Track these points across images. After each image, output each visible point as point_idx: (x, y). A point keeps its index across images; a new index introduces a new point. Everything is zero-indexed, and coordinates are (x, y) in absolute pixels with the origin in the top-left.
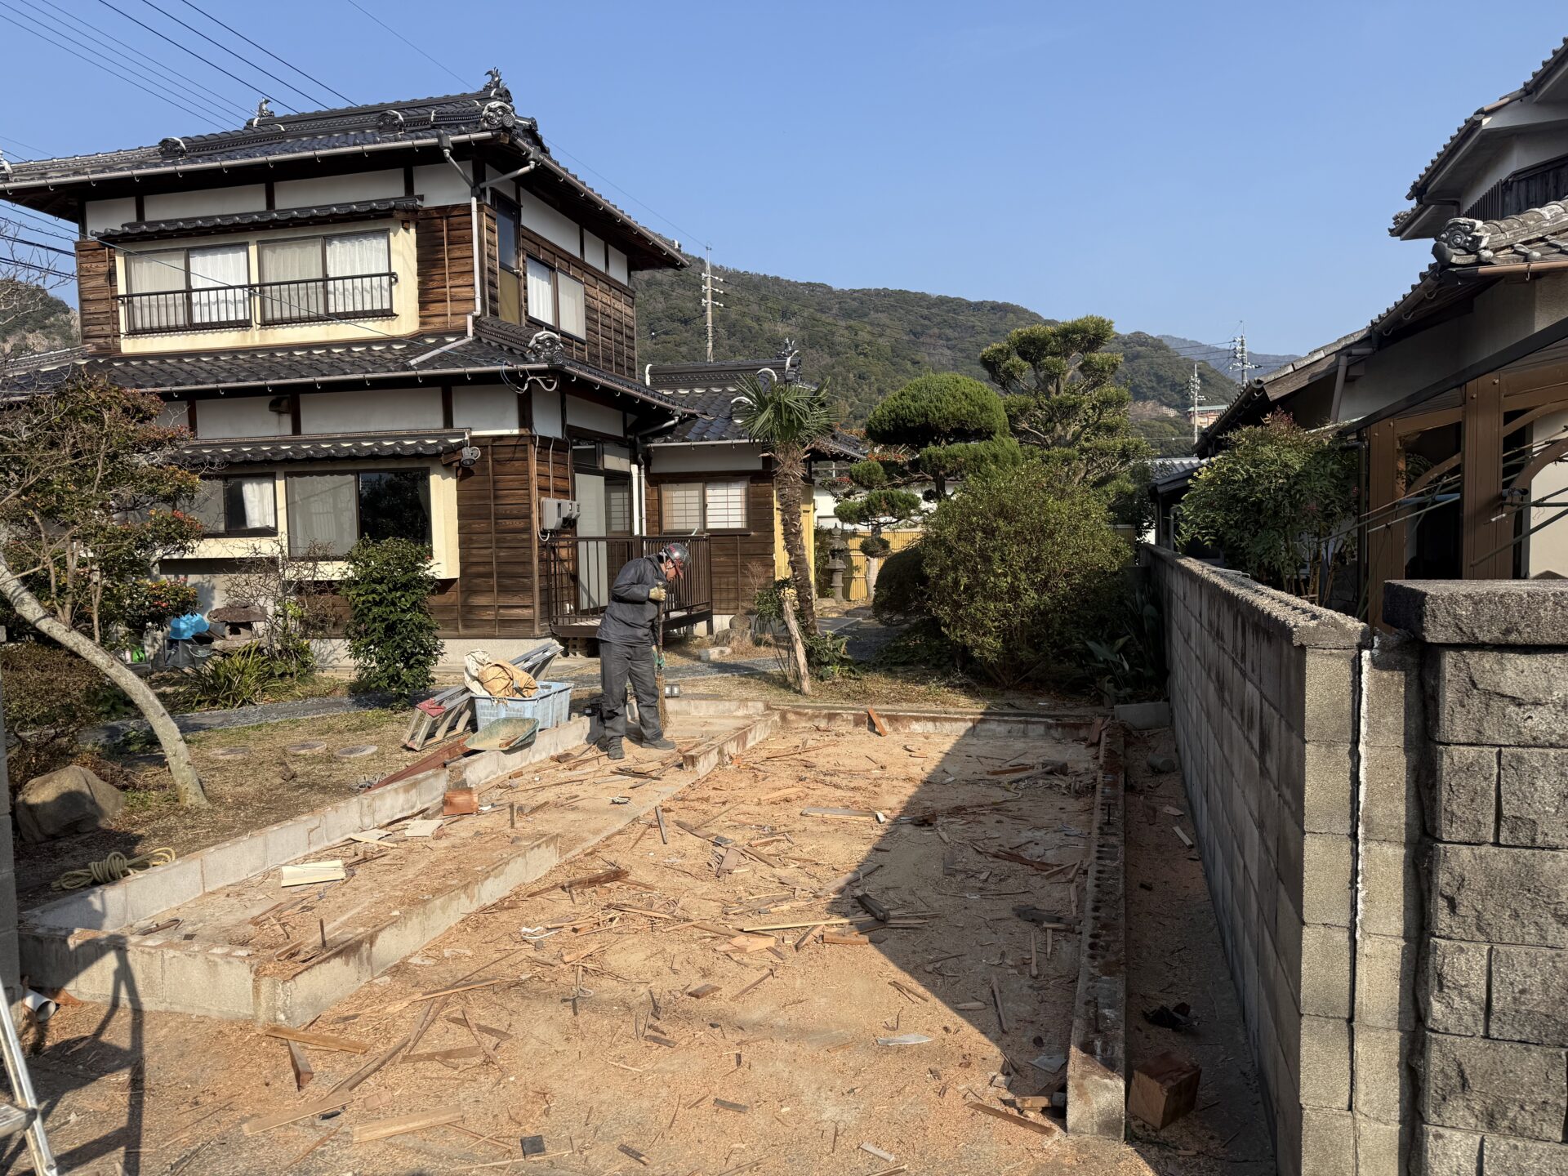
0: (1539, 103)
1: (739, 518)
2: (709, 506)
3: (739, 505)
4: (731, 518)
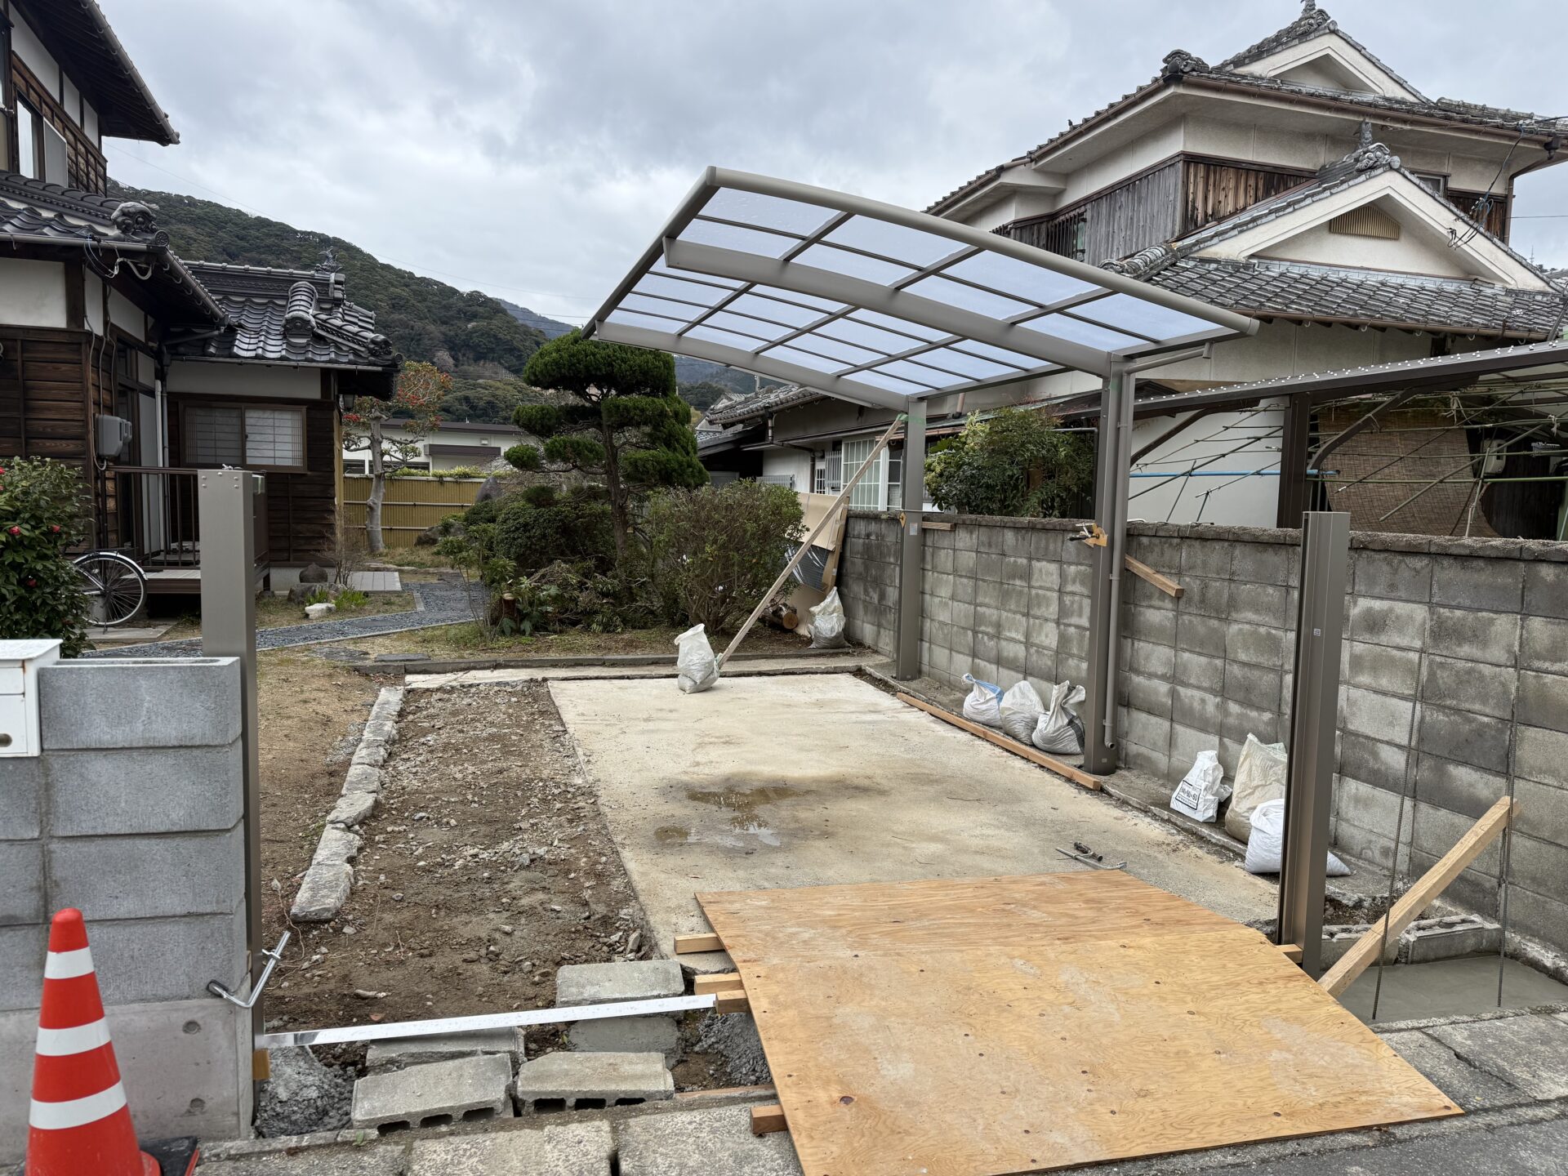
0: (1038, 171)
1: (289, 454)
2: (251, 437)
3: (289, 439)
4: (278, 454)
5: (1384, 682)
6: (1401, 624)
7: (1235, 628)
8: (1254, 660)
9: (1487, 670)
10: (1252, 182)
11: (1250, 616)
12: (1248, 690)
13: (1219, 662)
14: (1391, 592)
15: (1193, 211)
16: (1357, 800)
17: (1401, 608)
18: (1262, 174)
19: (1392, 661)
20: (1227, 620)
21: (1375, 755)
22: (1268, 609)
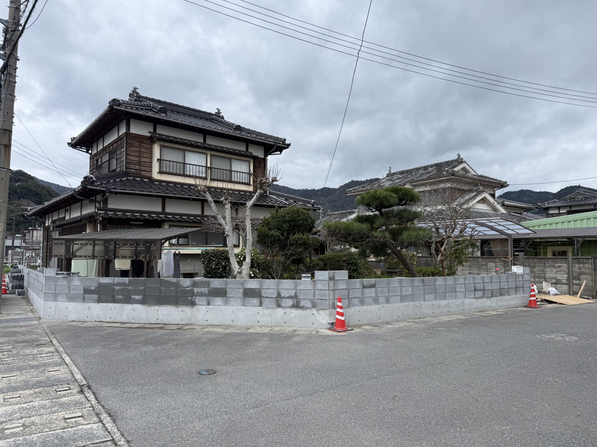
5: (562, 273)
6: (563, 266)
7: (536, 269)
8: (540, 273)
9: (575, 270)
11: (538, 267)
12: (539, 277)
13: (533, 274)
14: (561, 263)
16: (559, 287)
17: (563, 265)
19: (563, 271)
20: (534, 268)
21: (561, 281)
22: (542, 266)
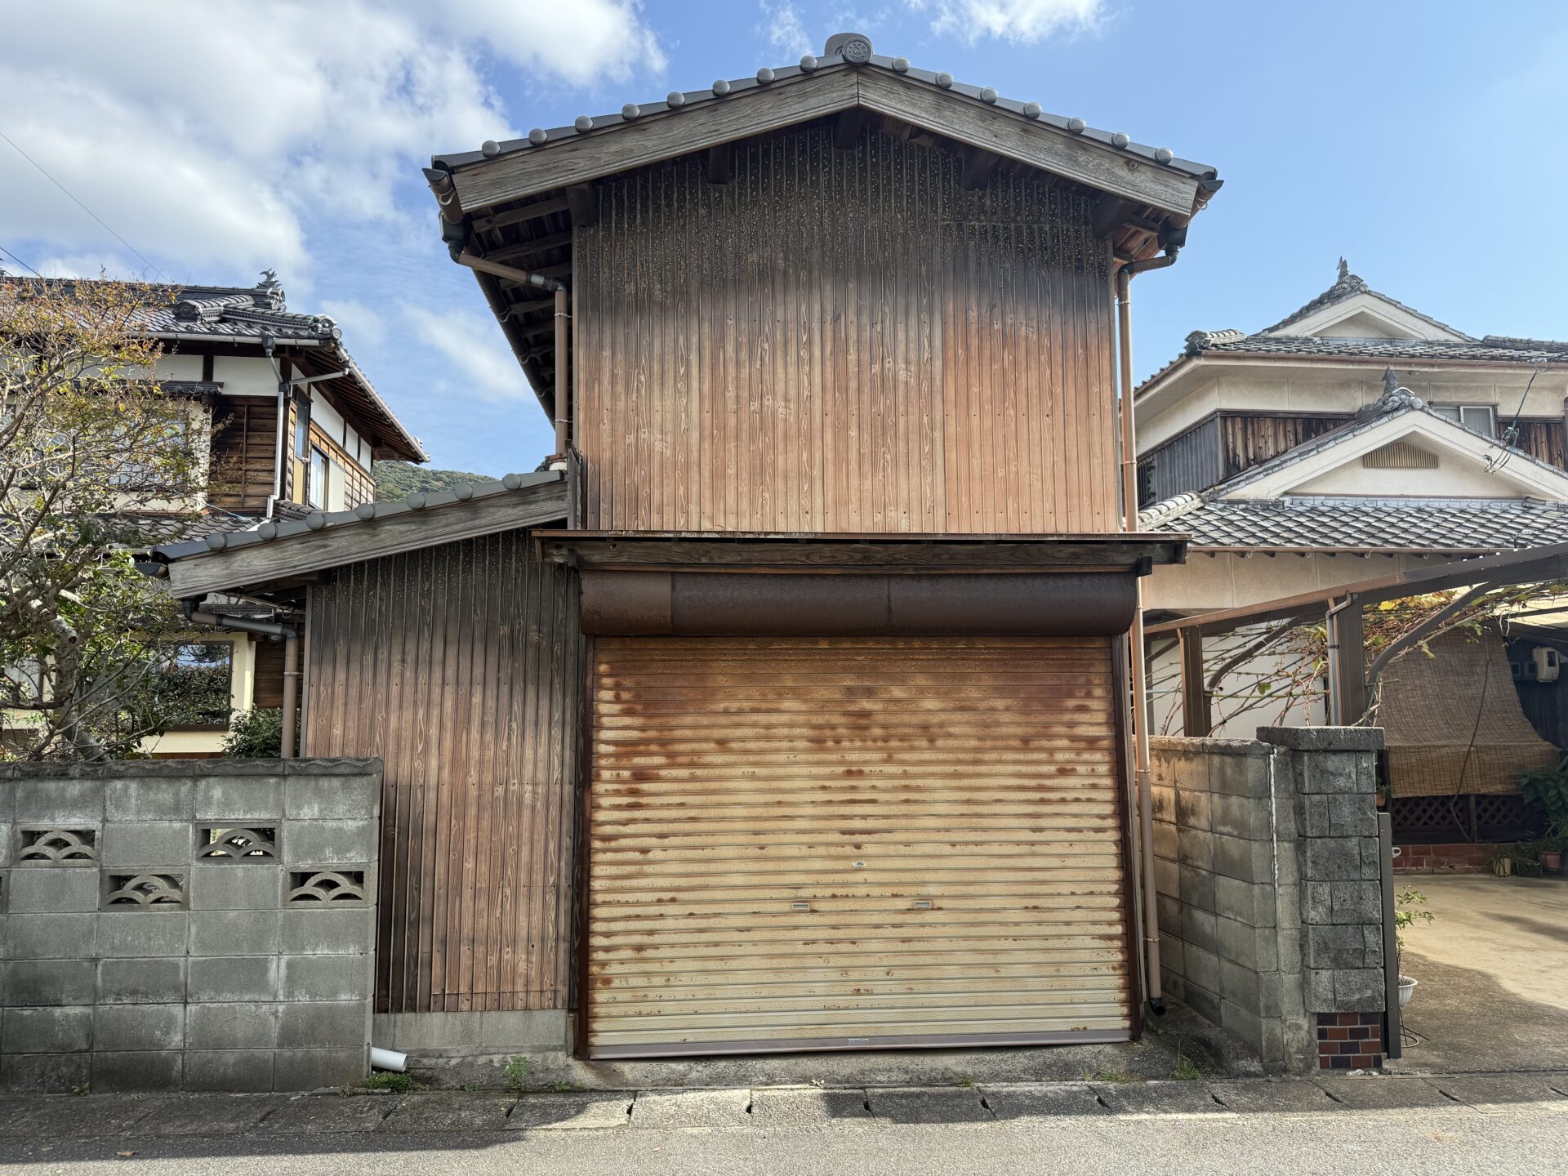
10: (1290, 428)
15: (1234, 457)
18: (1299, 421)
